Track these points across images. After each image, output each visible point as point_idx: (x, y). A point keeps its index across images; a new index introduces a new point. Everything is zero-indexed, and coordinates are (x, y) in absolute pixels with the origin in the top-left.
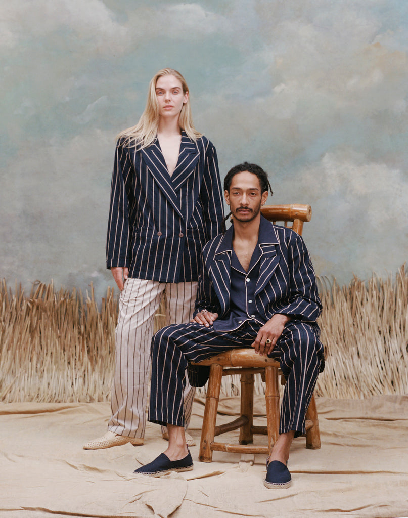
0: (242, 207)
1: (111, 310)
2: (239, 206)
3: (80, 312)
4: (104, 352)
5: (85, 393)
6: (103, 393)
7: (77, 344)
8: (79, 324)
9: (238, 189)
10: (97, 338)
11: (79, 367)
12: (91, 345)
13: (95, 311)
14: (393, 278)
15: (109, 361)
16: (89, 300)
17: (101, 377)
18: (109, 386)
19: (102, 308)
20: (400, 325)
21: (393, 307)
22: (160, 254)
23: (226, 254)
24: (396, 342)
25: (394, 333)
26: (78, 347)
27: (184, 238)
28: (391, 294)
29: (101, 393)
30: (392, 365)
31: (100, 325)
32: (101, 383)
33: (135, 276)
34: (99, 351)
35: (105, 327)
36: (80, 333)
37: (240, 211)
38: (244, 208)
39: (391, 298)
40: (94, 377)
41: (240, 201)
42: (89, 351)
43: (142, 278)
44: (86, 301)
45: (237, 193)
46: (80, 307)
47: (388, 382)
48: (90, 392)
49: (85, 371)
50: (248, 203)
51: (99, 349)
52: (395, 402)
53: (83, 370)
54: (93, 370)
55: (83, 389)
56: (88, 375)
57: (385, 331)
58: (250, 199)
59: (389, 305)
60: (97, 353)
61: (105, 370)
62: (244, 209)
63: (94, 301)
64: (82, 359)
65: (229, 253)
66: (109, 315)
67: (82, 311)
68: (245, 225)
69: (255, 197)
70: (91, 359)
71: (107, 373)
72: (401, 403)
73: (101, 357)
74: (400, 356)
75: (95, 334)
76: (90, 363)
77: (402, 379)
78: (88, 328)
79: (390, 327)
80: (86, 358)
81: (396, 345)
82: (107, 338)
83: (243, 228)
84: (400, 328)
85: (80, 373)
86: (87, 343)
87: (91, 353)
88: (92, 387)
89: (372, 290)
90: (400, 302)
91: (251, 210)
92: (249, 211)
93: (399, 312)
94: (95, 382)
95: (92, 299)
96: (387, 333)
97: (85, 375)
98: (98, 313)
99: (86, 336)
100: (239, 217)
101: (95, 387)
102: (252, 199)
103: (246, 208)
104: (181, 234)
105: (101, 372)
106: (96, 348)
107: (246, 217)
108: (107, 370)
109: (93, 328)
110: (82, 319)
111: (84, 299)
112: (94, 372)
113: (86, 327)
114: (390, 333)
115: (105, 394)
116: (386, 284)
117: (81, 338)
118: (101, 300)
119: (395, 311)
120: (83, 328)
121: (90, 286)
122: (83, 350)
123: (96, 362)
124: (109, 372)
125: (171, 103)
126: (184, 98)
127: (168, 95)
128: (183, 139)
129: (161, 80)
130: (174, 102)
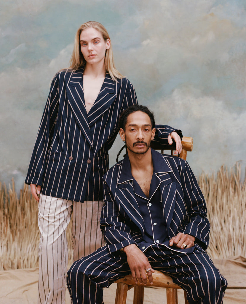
0: (139, 142)
1: (27, 197)
2: (136, 141)
3: (4, 199)
4: (21, 227)
5: (7, 259)
6: (20, 258)
7: (2, 221)
8: (4, 207)
9: (134, 125)
10: (17, 218)
11: (4, 238)
12: (12, 222)
13: (16, 199)
14: (215, 174)
15: (25, 233)
16: (11, 191)
17: (19, 245)
18: (25, 252)
19: (20, 196)
20: (220, 206)
21: (215, 194)
22: (69, 176)
23: (129, 183)
24: (217, 218)
25: (216, 212)
26: (3, 224)
27: (91, 164)
28: (214, 185)
29: (19, 258)
30: (215, 235)
31: (19, 208)
32: (19, 250)
33: (48, 194)
34: (18, 227)
35: (22, 210)
36: (4, 214)
37: (136, 145)
38: (139, 141)
39: (214, 188)
40: (15, 245)
41: (136, 136)
42: (11, 227)
43: (53, 195)
44: (9, 191)
45: (133, 130)
46: (4, 195)
47: (214, 248)
48: (12, 257)
49: (8, 241)
50: (144, 138)
51: (18, 225)
52: (222, 264)
53: (6, 240)
54: (14, 240)
55: (6, 255)
56: (10, 244)
57: (210, 210)
58: (145, 134)
59: (212, 193)
60: (17, 228)
61: (22, 240)
62: (141, 143)
63: (15, 191)
64: (6, 232)
65: (131, 182)
66: (25, 201)
67: (6, 198)
68: (140, 157)
69: (148, 132)
70: (12, 232)
71: (23, 242)
72: (225, 265)
73: (19, 230)
74: (220, 228)
75: (15, 215)
76: (11, 235)
77: (223, 245)
78: (10, 210)
79: (213, 208)
80: (9, 231)
81: (217, 220)
82: (24, 217)
83: (139, 159)
84: (220, 208)
85: (4, 243)
86: (10, 221)
87: (12, 228)
88: (13, 253)
89: (202, 183)
90: (220, 191)
91: (146, 144)
92: (144, 145)
93: (219, 197)
94: (15, 249)
95: (14, 190)
96: (211, 211)
97: (8, 244)
98: (18, 200)
99: (8, 216)
100: (136, 150)
101: (15, 253)
102: (146, 134)
103: (142, 142)
104: (89, 161)
105: (19, 242)
106: (15, 224)
107: (142, 150)
108: (24, 240)
109: (14, 210)
110: (6, 204)
111: (8, 190)
112: (14, 242)
113: (8, 210)
114: (213, 212)
115: (22, 259)
116: (211, 179)
117: (5, 217)
118: (20, 191)
119: (216, 197)
120: (6, 210)
121: (11, 180)
122: (6, 226)
123: (16, 234)
124: (25, 241)
125: (94, 53)
126: (106, 44)
127: (91, 46)
128: (105, 80)
129: (83, 33)
130: (96, 51)
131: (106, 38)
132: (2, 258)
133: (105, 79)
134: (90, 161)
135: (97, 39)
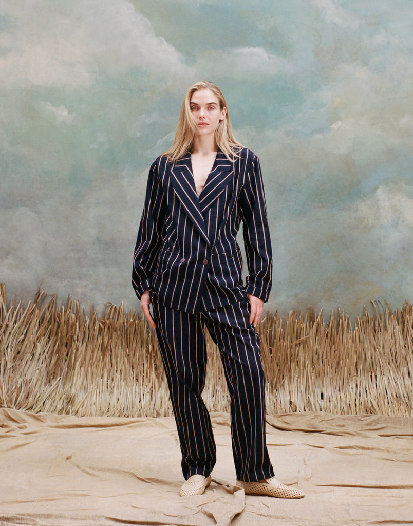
3: (148, 332)
5: (152, 408)
6: (168, 408)
7: (145, 362)
8: (147, 343)
11: (147, 384)
12: (158, 363)
26: (146, 365)
27: (208, 265)
36: (147, 352)
40: (161, 393)
42: (156, 369)
46: (148, 327)
48: (157, 407)
49: (152, 387)
53: (150, 386)
54: (160, 386)
55: (150, 405)
56: (155, 391)
64: (150, 376)
70: (158, 376)
76: (156, 380)
78: (156, 347)
80: (153, 375)
85: (148, 390)
86: (154, 361)
87: (158, 371)
88: (158, 402)
94: (161, 398)
97: (152, 391)
99: (153, 355)
101: (161, 402)
104: (205, 261)
110: (150, 339)
113: (153, 346)
117: (149, 356)
120: (150, 346)
122: (150, 367)
125: (206, 121)
126: (222, 114)
127: (203, 112)
128: (218, 156)
129: (196, 94)
130: (210, 119)
131: (222, 105)
132: (145, 408)
133: (217, 154)
134: (207, 261)
135: (212, 105)
